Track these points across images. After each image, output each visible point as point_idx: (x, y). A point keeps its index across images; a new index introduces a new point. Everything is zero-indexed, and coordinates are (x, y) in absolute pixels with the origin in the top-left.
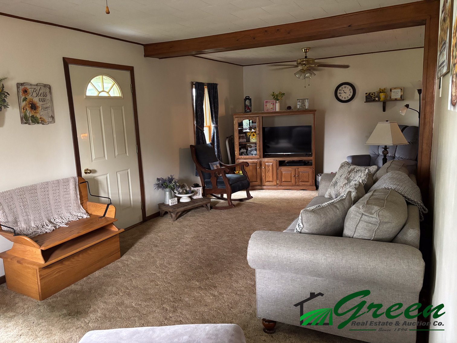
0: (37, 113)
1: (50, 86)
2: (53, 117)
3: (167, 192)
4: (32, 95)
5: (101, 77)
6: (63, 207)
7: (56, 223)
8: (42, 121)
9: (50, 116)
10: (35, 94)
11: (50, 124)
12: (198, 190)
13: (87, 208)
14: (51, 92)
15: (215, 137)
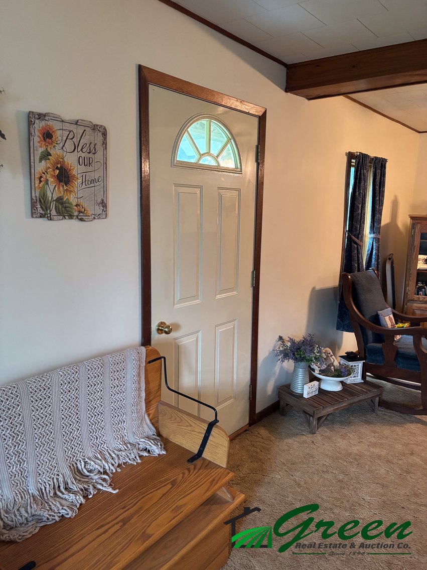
0: (71, 192)
1: (105, 129)
2: (104, 204)
3: (301, 370)
4: (64, 146)
5: (205, 122)
6: (108, 427)
7: (88, 474)
8: (80, 212)
9: (99, 201)
10: (69, 146)
11: (96, 221)
12: (355, 366)
13: (157, 422)
14: (106, 145)
15: (374, 257)
